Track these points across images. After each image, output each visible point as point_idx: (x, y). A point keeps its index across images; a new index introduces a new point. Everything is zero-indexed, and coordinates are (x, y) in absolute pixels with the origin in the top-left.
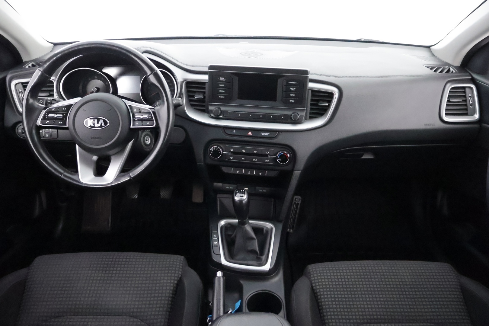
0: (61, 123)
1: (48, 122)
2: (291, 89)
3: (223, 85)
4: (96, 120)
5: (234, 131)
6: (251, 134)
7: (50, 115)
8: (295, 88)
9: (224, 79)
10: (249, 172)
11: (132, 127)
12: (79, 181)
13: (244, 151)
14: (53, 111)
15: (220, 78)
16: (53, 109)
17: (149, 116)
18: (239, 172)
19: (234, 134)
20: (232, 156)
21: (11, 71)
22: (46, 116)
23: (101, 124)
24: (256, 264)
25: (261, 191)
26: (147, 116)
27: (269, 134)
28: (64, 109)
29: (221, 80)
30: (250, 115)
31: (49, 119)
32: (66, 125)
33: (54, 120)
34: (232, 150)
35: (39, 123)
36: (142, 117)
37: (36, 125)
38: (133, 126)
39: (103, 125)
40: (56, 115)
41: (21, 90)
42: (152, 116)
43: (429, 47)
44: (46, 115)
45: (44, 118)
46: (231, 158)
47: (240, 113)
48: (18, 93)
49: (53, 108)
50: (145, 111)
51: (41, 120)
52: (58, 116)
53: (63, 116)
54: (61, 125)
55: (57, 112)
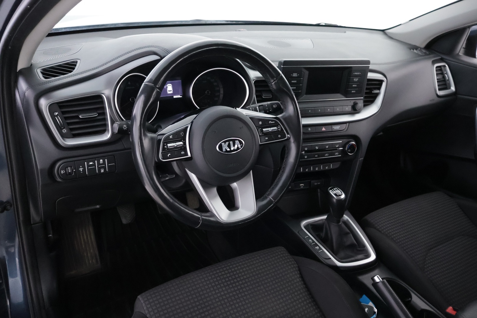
0: (184, 152)
1: (170, 154)
2: (355, 79)
3: (295, 81)
5: (309, 129)
6: (325, 130)
7: (169, 145)
8: (358, 79)
9: (297, 74)
10: (317, 168)
13: (317, 148)
14: (171, 139)
15: (293, 74)
16: (171, 137)
17: (278, 127)
18: (308, 170)
19: (309, 132)
20: (306, 155)
22: (165, 147)
23: (237, 146)
24: (364, 257)
25: (316, 184)
26: (276, 128)
27: (340, 127)
28: (182, 134)
29: (294, 76)
30: (319, 110)
31: (169, 150)
32: (188, 155)
34: (306, 149)
36: (270, 129)
38: (261, 142)
39: (240, 147)
40: (175, 144)
41: (56, 114)
42: (281, 128)
43: (383, 31)
44: (165, 145)
45: (164, 151)
46: (306, 157)
48: (53, 117)
49: (170, 135)
50: (272, 122)
51: (162, 154)
52: (178, 145)
53: (183, 144)
54: (183, 155)
55: (175, 139)
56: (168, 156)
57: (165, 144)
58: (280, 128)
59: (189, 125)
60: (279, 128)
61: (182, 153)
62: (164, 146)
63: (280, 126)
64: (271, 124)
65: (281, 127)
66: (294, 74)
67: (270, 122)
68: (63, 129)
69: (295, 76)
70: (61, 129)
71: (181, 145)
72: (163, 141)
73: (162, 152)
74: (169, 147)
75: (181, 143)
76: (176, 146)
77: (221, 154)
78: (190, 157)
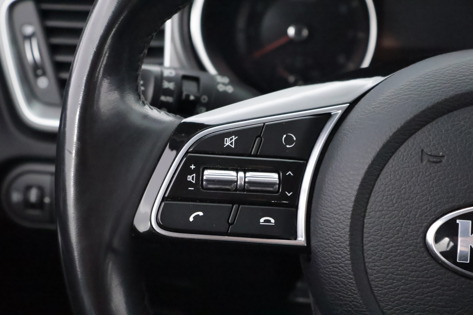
0: (273, 221)
1: (201, 214)
7: (209, 174)
14: (229, 151)
16: (228, 142)
22: (190, 178)
28: (289, 140)
31: (201, 195)
33: (233, 203)
35: (146, 219)
37: (133, 229)
40: (241, 174)
41: (29, 30)
44: (191, 172)
45: (180, 194)
48: (20, 39)
49: (228, 134)
51: (163, 204)
52: (251, 183)
53: (279, 184)
54: (266, 232)
55: (250, 155)
56: (191, 219)
57: (193, 167)
59: (338, 109)
61: (262, 220)
62: (184, 170)
68: (40, 76)
70: (37, 76)
71: (272, 187)
72: (187, 152)
73: (166, 195)
74: (209, 181)
75: (273, 177)
76: (243, 183)
77: (443, 270)
78: (298, 248)
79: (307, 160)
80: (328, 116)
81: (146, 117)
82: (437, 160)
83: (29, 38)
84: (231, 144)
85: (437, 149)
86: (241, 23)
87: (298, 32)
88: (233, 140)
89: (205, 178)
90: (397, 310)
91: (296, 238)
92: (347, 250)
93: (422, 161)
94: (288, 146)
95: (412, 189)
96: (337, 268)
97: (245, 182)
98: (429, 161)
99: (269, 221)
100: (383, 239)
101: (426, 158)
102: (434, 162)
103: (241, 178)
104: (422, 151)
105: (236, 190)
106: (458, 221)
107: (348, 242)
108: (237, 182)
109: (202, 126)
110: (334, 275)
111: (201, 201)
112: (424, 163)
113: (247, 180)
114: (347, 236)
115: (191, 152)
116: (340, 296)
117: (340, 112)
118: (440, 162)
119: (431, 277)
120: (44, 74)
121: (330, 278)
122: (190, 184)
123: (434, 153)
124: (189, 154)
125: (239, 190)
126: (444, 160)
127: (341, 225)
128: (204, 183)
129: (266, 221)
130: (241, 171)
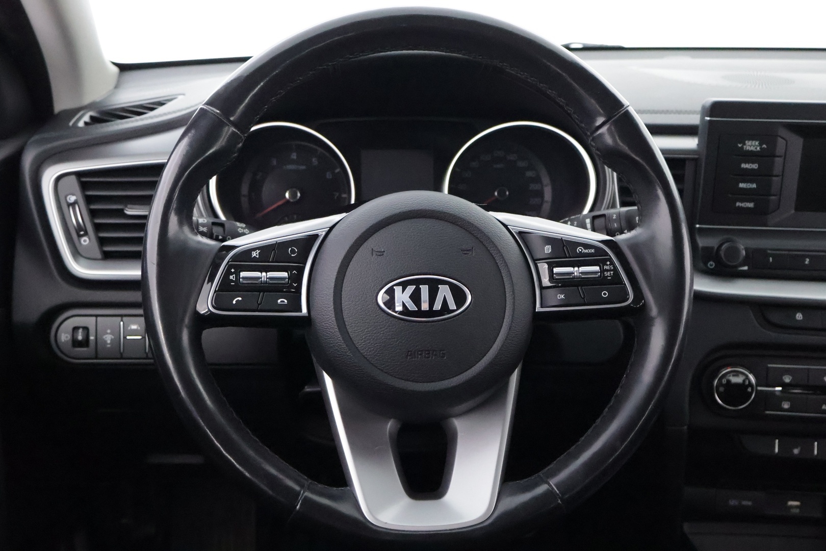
0: (286, 301)
1: (240, 299)
3: (755, 166)
4: (425, 290)
5: (798, 316)
7: (243, 274)
9: (760, 144)
11: (538, 308)
12: (361, 518)
14: (255, 260)
15: (744, 144)
16: (254, 254)
17: (605, 267)
18: (801, 452)
19: (799, 325)
20: (787, 399)
21: (36, 137)
22: (231, 277)
23: (445, 301)
26: (597, 268)
28: (293, 251)
29: (748, 148)
31: (239, 288)
32: (300, 311)
33: (260, 292)
34: (787, 379)
35: (205, 304)
36: (576, 271)
37: (196, 313)
38: (542, 307)
39: (452, 305)
40: (264, 274)
41: (72, 199)
42: (615, 269)
44: (232, 274)
45: (226, 287)
46: (786, 405)
47: (808, 256)
48: (65, 207)
49: (254, 249)
50: (586, 251)
51: (215, 294)
52: (271, 278)
53: (289, 278)
54: (283, 309)
55: (269, 262)
56: (234, 302)
57: (233, 270)
58: (610, 270)
59: (323, 232)
60: (607, 271)
61: (279, 301)
62: (227, 273)
63: (612, 263)
64: (582, 255)
65: (615, 267)
66: (748, 143)
67: (579, 249)
68: (82, 236)
69: (752, 148)
70: (80, 236)
71: (284, 281)
72: (228, 262)
73: (217, 289)
74: (244, 278)
75: (285, 274)
76: (266, 279)
77: (389, 317)
78: (303, 318)
79: (305, 264)
80: (316, 236)
81: (199, 242)
82: (381, 254)
83: (73, 205)
84: (257, 255)
85: (380, 248)
86: (245, 189)
87: (293, 195)
88: (258, 253)
89: (241, 276)
90: (364, 345)
91: (301, 312)
92: (333, 312)
93: (372, 255)
94: (292, 255)
95: (368, 271)
96: (327, 324)
97: (267, 278)
98: (377, 255)
99: (284, 302)
100: (354, 303)
101: (374, 253)
102: (379, 255)
103: (264, 276)
104: (372, 249)
105: (261, 283)
106: (394, 287)
107: (333, 307)
108: (261, 278)
109: (234, 247)
110: (326, 329)
111: (239, 291)
112: (374, 256)
113: (268, 277)
114: (332, 303)
115: (231, 262)
116: (330, 341)
117: (324, 233)
118: (383, 255)
119: (382, 322)
120: (86, 234)
121: (324, 331)
122: (232, 281)
123: (379, 250)
124: (230, 263)
125: (263, 284)
126: (385, 254)
127: (327, 297)
128: (241, 280)
129: (281, 301)
130: (264, 272)
